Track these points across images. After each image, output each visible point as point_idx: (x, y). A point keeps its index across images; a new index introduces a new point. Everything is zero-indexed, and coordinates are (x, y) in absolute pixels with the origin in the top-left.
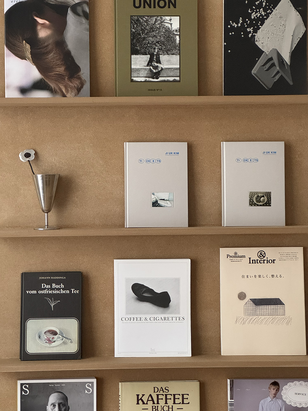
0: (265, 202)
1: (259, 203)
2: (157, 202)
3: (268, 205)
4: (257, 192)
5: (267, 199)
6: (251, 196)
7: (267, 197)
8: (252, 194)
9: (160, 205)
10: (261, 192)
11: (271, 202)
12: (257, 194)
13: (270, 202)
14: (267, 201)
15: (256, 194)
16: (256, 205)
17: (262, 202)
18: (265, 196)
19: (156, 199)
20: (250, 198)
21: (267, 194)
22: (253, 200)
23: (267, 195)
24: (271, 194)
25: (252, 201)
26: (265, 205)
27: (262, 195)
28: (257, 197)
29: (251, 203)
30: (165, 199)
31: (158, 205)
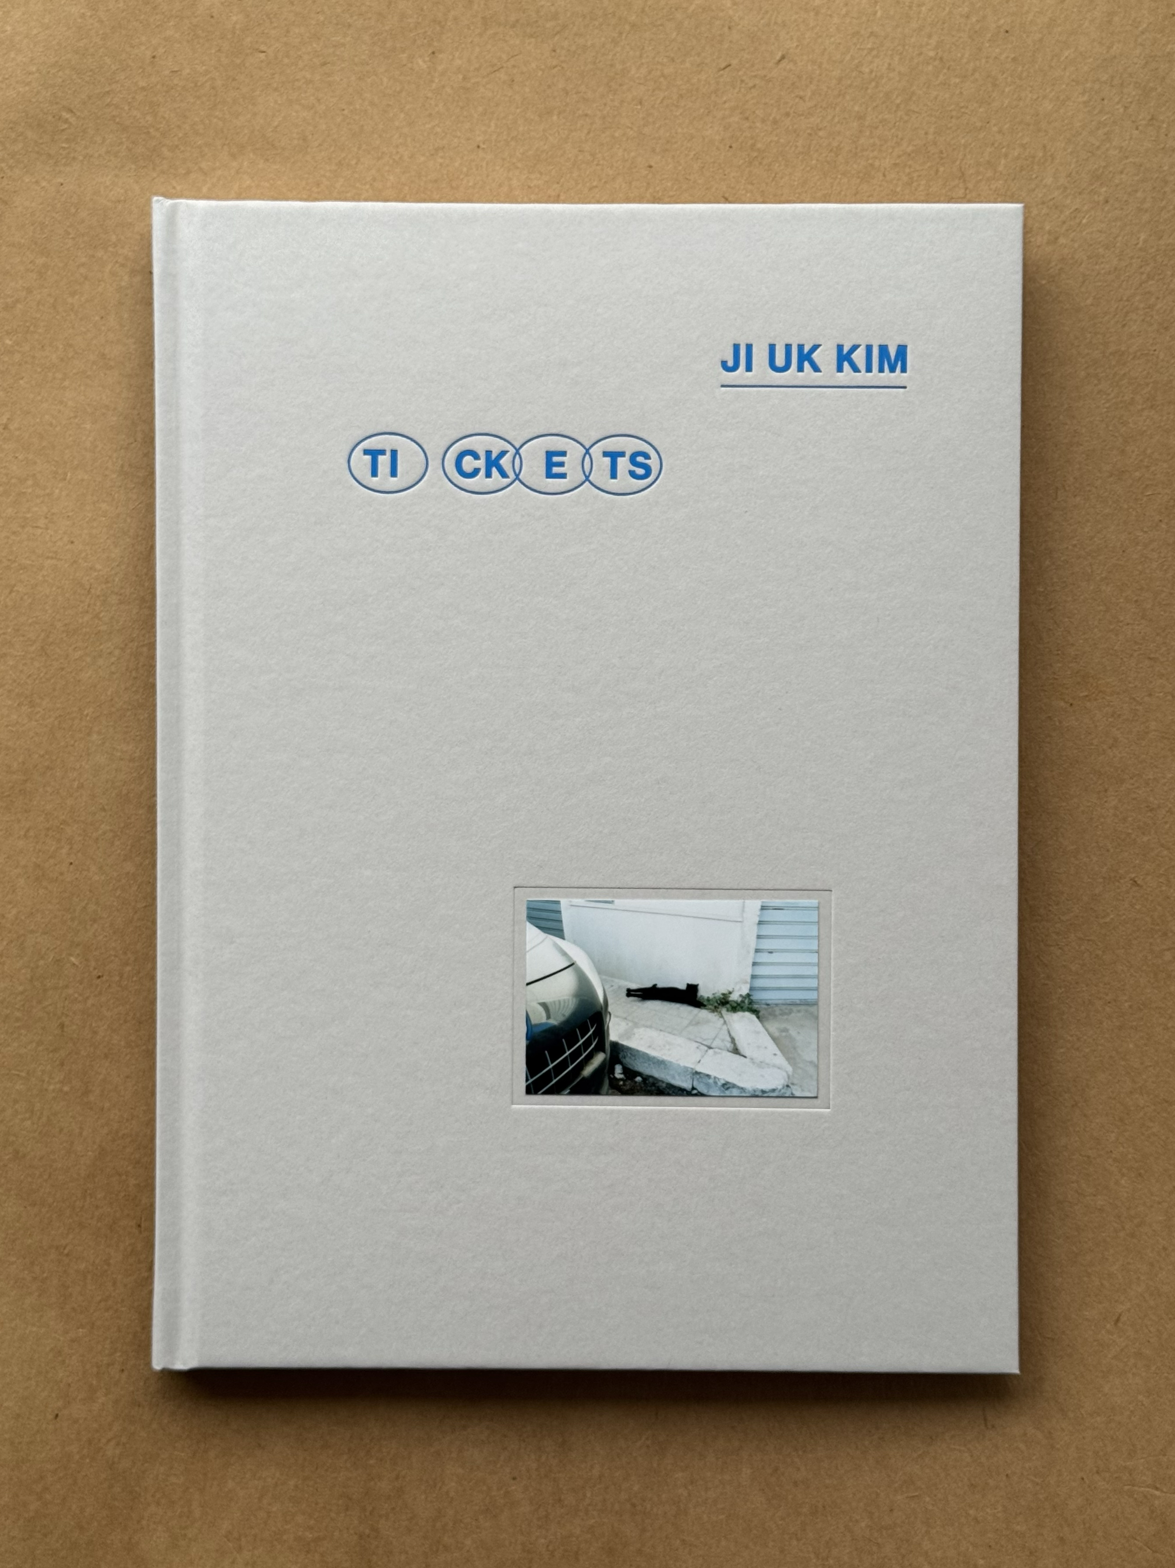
2: (601, 1032)
9: (630, 1073)
19: (584, 988)
30: (704, 992)
31: (606, 1069)
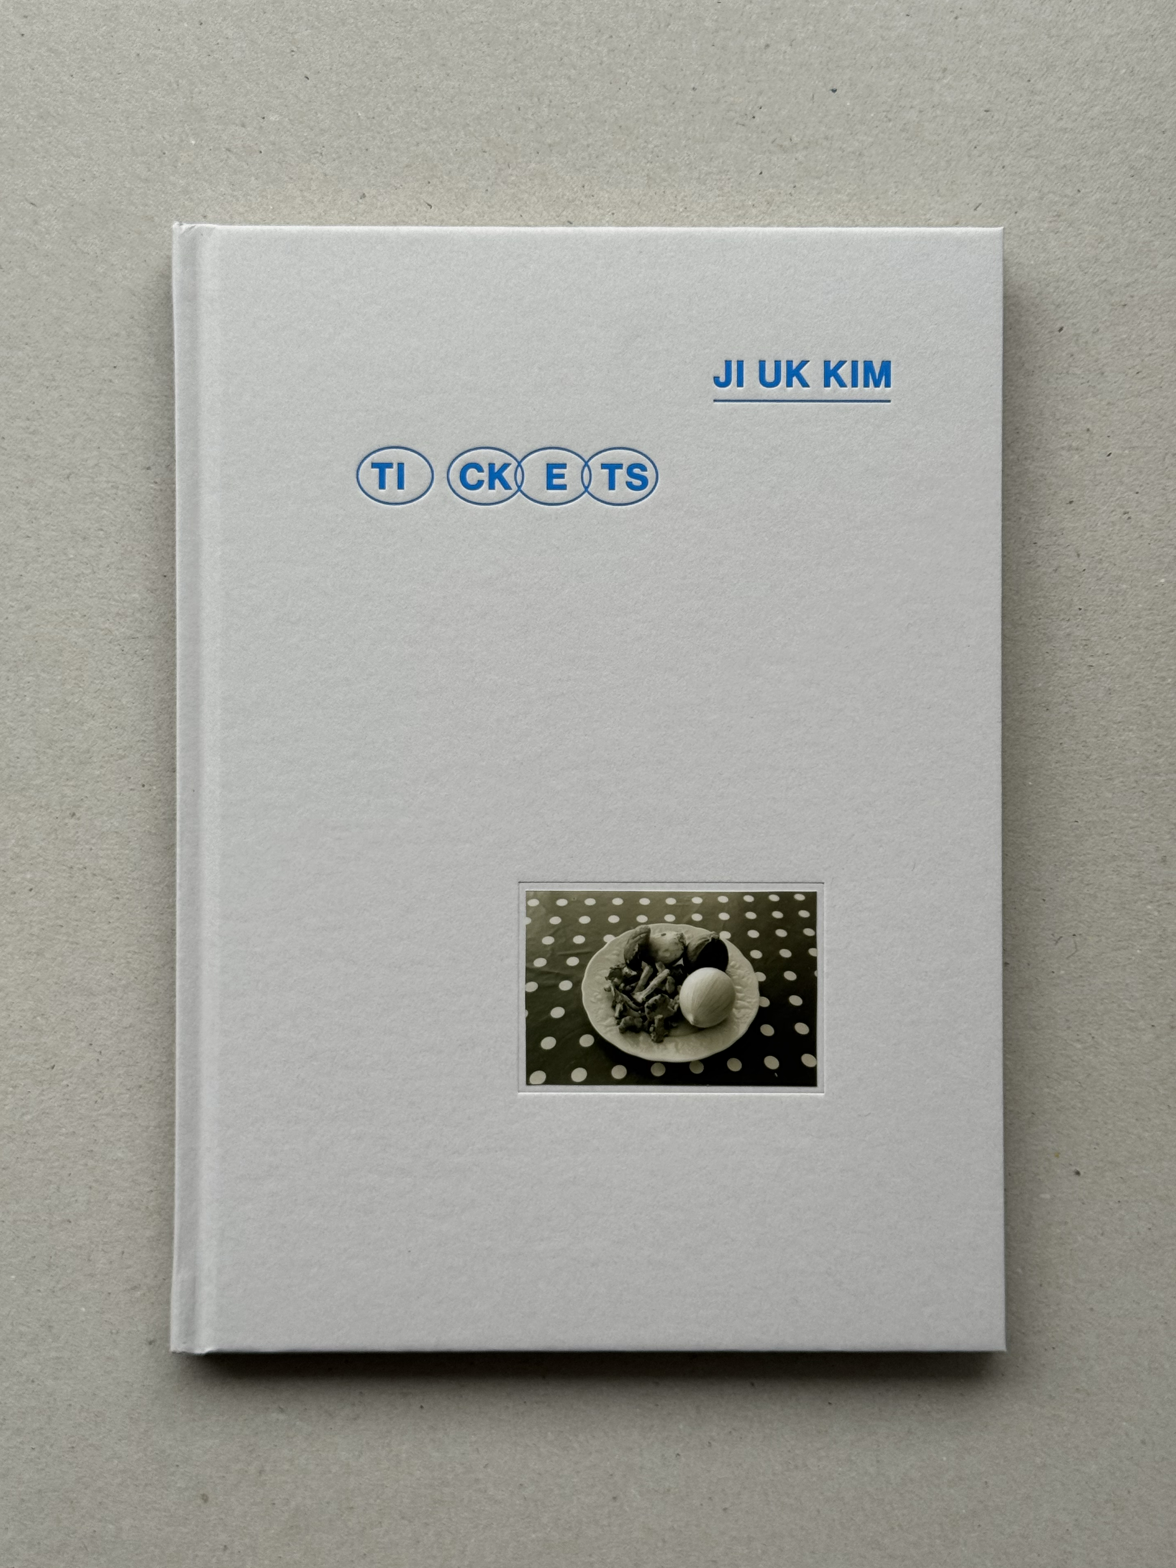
0: (741, 1029)
1: (659, 1040)
3: (772, 1063)
4: (631, 899)
5: (763, 989)
6: (556, 956)
7: (757, 965)
8: (569, 926)
10: (683, 900)
11: (812, 1023)
12: (628, 922)
13: (802, 1029)
14: (762, 1016)
15: (615, 930)
16: (619, 1072)
17: (697, 1030)
18: (733, 952)
20: (532, 974)
21: (767, 927)
22: (573, 1002)
23: (768, 942)
24: (812, 923)
25: (558, 1013)
26: (735, 1065)
27: (696, 936)
28: (634, 963)
29: (548, 1043)
